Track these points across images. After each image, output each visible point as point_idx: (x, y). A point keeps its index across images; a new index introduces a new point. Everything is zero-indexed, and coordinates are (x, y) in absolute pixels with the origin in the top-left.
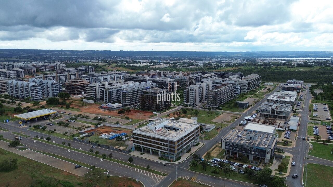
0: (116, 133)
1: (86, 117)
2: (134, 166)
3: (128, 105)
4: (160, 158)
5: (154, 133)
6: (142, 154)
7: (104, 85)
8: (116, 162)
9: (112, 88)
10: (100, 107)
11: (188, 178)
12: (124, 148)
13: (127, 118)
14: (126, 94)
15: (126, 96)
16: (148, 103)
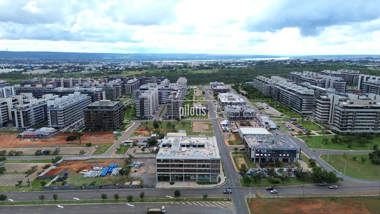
0: (100, 166)
1: (18, 154)
2: (184, 200)
3: (61, 127)
4: (199, 183)
5: (183, 154)
6: (172, 183)
7: (5, 103)
8: (155, 201)
9: (28, 107)
10: (19, 136)
11: (255, 196)
12: (139, 182)
13: (89, 145)
14: (58, 112)
15: (58, 115)
16: (97, 121)
